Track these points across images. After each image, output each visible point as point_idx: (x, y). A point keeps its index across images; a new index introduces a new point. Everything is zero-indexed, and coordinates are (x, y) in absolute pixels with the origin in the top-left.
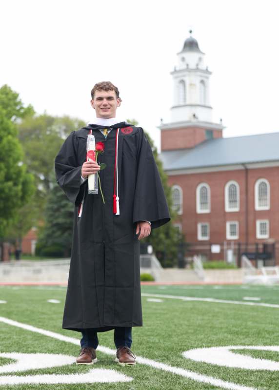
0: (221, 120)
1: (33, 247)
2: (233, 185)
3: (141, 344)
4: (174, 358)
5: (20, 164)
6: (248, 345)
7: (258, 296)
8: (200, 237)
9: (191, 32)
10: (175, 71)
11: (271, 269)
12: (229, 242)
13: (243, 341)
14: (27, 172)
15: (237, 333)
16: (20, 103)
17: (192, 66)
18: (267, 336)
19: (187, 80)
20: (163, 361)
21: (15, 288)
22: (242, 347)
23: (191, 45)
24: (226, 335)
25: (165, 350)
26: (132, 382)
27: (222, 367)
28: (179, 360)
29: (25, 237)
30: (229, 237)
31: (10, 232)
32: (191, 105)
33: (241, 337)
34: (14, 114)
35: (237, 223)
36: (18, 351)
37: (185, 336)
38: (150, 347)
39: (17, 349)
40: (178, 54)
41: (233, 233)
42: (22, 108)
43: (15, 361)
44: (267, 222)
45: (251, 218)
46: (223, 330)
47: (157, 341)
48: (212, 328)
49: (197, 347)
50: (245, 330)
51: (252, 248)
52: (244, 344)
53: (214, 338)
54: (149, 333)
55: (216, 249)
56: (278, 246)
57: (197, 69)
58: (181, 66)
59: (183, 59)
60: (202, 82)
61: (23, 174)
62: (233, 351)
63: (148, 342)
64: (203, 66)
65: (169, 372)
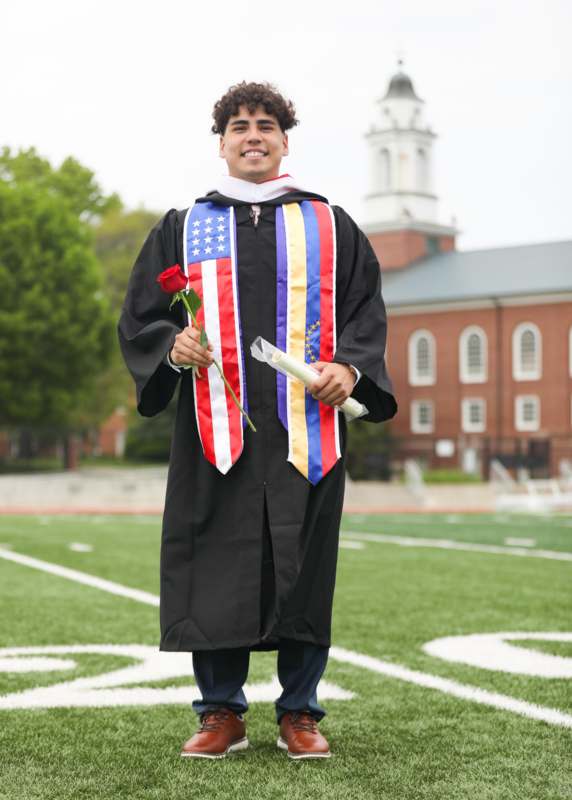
0: (454, 219)
1: (120, 446)
2: (476, 336)
3: (348, 628)
4: (411, 655)
5: (99, 296)
6: (534, 631)
7: (529, 537)
8: (417, 427)
9: (400, 62)
10: (373, 133)
11: (542, 484)
12: (469, 437)
13: (522, 624)
14: (111, 310)
15: (508, 608)
16: (95, 189)
17: (404, 123)
18: (562, 613)
19: (393, 147)
20: (394, 660)
21: (97, 520)
22: (523, 636)
23: (401, 86)
24: (490, 612)
25: (392, 640)
26: (353, 701)
27: (497, 672)
28: (421, 658)
29: (107, 425)
30: (468, 426)
31: (78, 416)
32: (400, 194)
33: (517, 615)
34: (86, 208)
35: (481, 403)
36: (140, 642)
37: (420, 614)
38: (365, 635)
39: (136, 637)
40: (379, 102)
41: (475, 420)
42: (100, 197)
43: (140, 662)
44: (535, 400)
45: (506, 394)
46: (484, 602)
47: (373, 623)
48: (463, 598)
49: (445, 634)
50: (520, 604)
51: (508, 447)
52: (526, 630)
53: (472, 617)
54: (356, 608)
55: (445, 448)
56: (555, 444)
57: (413, 130)
58: (384, 123)
59: (387, 111)
60: (421, 152)
61: (104, 313)
62: (509, 641)
63: (359, 625)
64: (421, 125)
65: (409, 683)
